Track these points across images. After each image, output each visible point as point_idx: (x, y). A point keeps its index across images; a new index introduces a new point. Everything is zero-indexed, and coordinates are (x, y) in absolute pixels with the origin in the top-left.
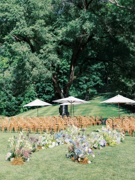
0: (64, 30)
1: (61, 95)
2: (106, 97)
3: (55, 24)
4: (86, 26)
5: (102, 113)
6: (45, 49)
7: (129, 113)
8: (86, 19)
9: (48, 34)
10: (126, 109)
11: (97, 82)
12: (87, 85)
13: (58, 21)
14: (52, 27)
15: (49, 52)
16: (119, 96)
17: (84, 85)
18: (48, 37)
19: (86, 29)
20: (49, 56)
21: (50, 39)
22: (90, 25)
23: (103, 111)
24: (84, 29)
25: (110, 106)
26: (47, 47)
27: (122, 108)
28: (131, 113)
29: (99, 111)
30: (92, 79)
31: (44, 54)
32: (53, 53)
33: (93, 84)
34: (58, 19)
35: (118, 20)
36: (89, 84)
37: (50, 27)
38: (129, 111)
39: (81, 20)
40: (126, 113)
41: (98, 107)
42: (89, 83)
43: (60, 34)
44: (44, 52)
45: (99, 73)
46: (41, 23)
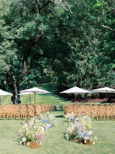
0: (22, 29)
1: (14, 85)
2: (43, 87)
3: (13, 24)
4: (41, 28)
5: (43, 101)
6: (4, 46)
7: (66, 101)
8: (41, 22)
9: (6, 32)
10: (63, 97)
11: (37, 75)
12: (28, 77)
13: (15, 22)
14: (10, 27)
15: (8, 48)
16: (76, 87)
17: (26, 77)
18: (6, 35)
19: (41, 30)
20: (8, 51)
21: (8, 37)
22: (44, 27)
23: (44, 99)
24: (40, 30)
25: (49, 95)
26: (7, 44)
27: (59, 97)
28: (68, 101)
29: (40, 99)
30: (33, 72)
31: (3, 50)
32: (11, 50)
33: (34, 76)
34: (15, 20)
35: (64, 24)
36: (30, 77)
37: (8, 26)
38: (65, 99)
39: (36, 23)
40: (63, 101)
41: (39, 96)
42: (30, 75)
43: (18, 33)
44: (3, 48)
45: (39, 67)
46: (2, 23)
